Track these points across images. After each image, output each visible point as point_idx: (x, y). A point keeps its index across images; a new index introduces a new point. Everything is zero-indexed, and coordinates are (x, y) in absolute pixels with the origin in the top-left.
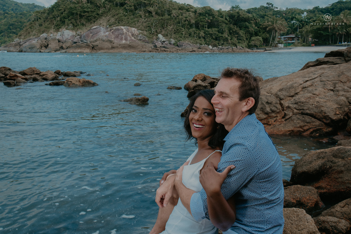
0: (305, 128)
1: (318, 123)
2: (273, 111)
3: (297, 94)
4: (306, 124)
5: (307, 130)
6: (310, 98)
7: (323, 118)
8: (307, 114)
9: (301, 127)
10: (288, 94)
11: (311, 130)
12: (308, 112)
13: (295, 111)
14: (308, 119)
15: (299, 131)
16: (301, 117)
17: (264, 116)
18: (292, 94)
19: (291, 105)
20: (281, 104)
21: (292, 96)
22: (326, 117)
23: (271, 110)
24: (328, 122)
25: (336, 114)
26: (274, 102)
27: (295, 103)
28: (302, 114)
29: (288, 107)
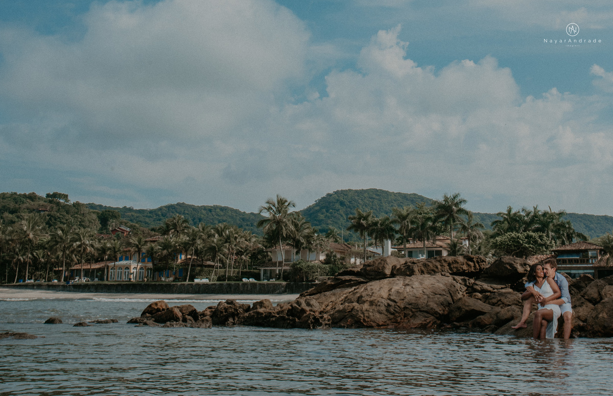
0: (428, 321)
1: (432, 317)
2: (397, 312)
3: (405, 297)
4: (426, 318)
5: (430, 322)
6: (416, 300)
7: (433, 313)
8: (424, 311)
9: (425, 321)
10: (400, 298)
11: (432, 322)
12: (422, 309)
13: (414, 310)
14: (425, 314)
15: (425, 324)
16: (421, 313)
17: (392, 317)
18: (402, 298)
19: (407, 306)
20: (399, 306)
21: (403, 300)
22: (436, 313)
23: (394, 310)
24: (438, 316)
25: (440, 310)
26: (393, 305)
27: (409, 305)
28: (421, 311)
29: (405, 308)
